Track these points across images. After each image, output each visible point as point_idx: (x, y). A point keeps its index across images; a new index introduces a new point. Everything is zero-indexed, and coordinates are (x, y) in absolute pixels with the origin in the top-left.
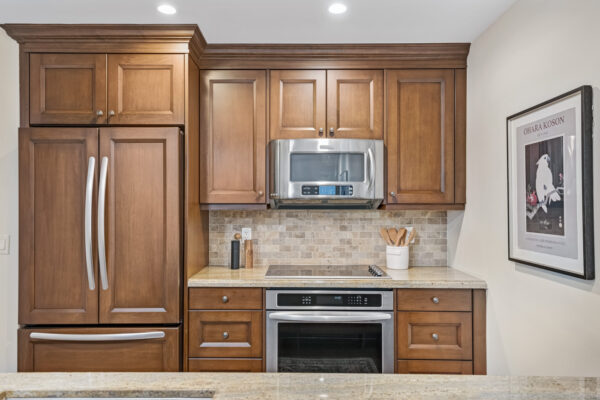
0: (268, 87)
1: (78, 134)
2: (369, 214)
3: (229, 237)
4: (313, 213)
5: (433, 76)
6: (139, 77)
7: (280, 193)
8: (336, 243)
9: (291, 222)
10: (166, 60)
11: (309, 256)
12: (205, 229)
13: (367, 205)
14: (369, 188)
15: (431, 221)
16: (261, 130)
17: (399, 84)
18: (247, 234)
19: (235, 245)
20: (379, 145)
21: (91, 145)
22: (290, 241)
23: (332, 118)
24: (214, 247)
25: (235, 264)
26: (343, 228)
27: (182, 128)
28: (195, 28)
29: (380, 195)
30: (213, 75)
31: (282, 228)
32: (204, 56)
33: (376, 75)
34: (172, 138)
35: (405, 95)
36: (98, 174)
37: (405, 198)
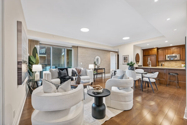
0: (165, 50)
6: (152, 51)
8: (175, 64)
9: (169, 62)
10: (155, 50)
11: (171, 65)
12: (158, 63)
13: (179, 60)
16: (164, 54)
17: (182, 48)
18: (163, 63)
19: (162, 64)
20: (179, 55)
21: (148, 57)
22: (169, 64)
23: (173, 52)
24: (159, 64)
25: (162, 66)
27: (156, 55)
28: (157, 47)
29: (179, 59)
30: (159, 50)
33: (179, 48)
36: (149, 59)
37: (183, 59)
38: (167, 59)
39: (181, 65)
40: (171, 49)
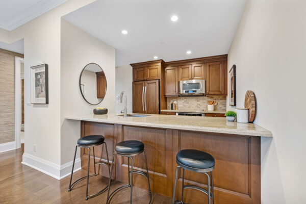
0: (178, 70)
1: (141, 82)
2: (204, 98)
3: (171, 102)
4: (190, 98)
5: (218, 63)
6: (152, 70)
7: (181, 93)
8: (196, 105)
9: (185, 100)
10: (157, 67)
11: (189, 107)
12: (166, 101)
13: (203, 95)
14: (201, 90)
15: (221, 99)
16: (177, 79)
17: (209, 66)
18: (175, 102)
19: (172, 105)
20: (204, 81)
21: (143, 84)
22: (185, 104)
23: (193, 75)
24: (168, 105)
26: (198, 101)
27: (159, 80)
28: (162, 60)
29: (204, 92)
30: (167, 68)
31: (183, 101)
32: (164, 65)
33: (203, 65)
34: (157, 82)
35: (211, 68)
36: (145, 89)
37: (211, 93)
38: (183, 92)
39: (207, 107)
40: (190, 66)
